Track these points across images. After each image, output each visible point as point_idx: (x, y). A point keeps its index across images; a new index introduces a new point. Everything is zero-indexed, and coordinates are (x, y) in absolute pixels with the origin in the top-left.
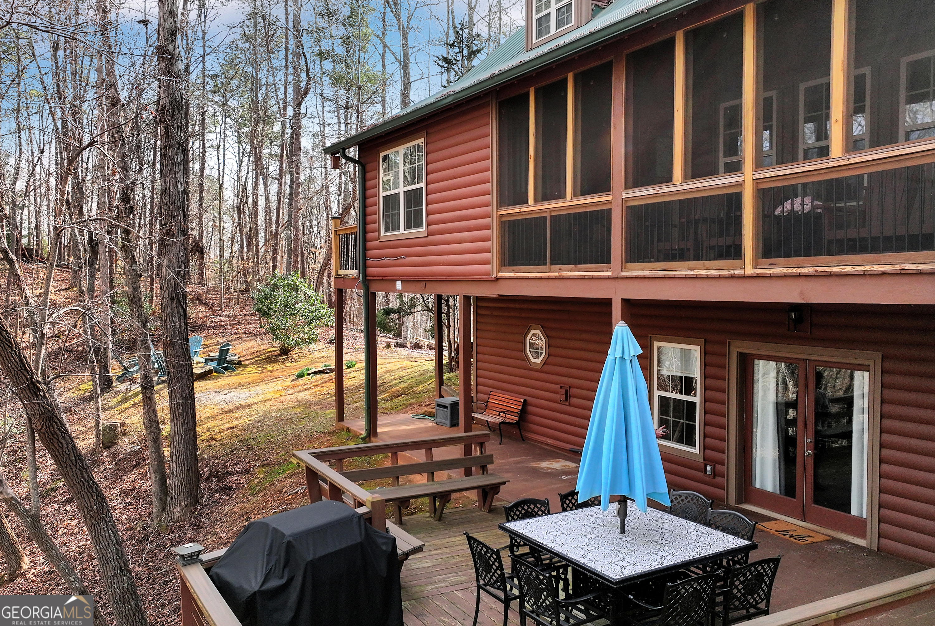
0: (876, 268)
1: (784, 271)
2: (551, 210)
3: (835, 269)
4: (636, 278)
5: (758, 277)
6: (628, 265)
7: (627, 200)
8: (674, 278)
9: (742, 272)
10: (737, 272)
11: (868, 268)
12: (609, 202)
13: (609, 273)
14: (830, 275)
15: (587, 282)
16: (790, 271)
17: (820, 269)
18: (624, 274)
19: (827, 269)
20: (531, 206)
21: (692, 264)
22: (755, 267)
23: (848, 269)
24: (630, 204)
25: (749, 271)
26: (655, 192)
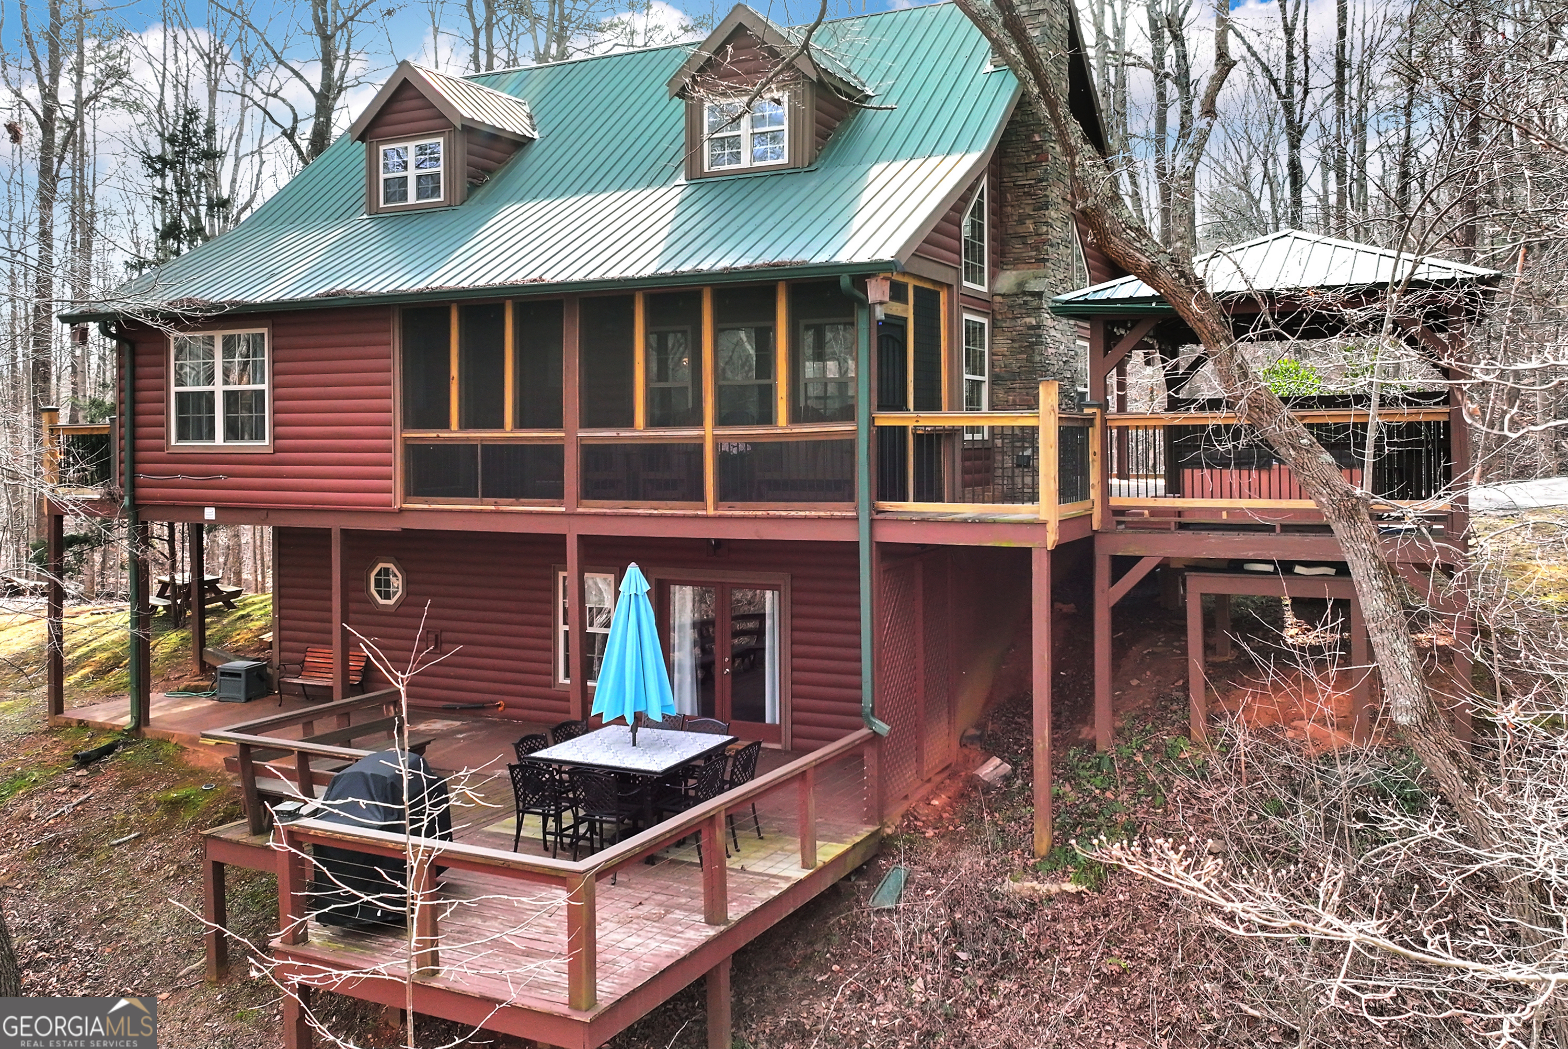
0: (813, 513)
1: (742, 513)
2: (483, 439)
3: (784, 513)
4: (595, 515)
5: (721, 517)
6: (585, 502)
7: (582, 438)
8: (638, 516)
9: (704, 513)
10: (699, 513)
11: (807, 513)
12: (561, 438)
13: (563, 509)
14: (780, 518)
15: (533, 518)
16: (747, 513)
17: (771, 513)
18: (580, 510)
19: (777, 513)
20: (455, 432)
21: (655, 503)
22: (716, 509)
23: (793, 513)
24: (584, 442)
25: (711, 512)
26: (615, 434)
